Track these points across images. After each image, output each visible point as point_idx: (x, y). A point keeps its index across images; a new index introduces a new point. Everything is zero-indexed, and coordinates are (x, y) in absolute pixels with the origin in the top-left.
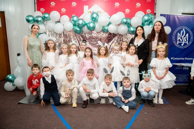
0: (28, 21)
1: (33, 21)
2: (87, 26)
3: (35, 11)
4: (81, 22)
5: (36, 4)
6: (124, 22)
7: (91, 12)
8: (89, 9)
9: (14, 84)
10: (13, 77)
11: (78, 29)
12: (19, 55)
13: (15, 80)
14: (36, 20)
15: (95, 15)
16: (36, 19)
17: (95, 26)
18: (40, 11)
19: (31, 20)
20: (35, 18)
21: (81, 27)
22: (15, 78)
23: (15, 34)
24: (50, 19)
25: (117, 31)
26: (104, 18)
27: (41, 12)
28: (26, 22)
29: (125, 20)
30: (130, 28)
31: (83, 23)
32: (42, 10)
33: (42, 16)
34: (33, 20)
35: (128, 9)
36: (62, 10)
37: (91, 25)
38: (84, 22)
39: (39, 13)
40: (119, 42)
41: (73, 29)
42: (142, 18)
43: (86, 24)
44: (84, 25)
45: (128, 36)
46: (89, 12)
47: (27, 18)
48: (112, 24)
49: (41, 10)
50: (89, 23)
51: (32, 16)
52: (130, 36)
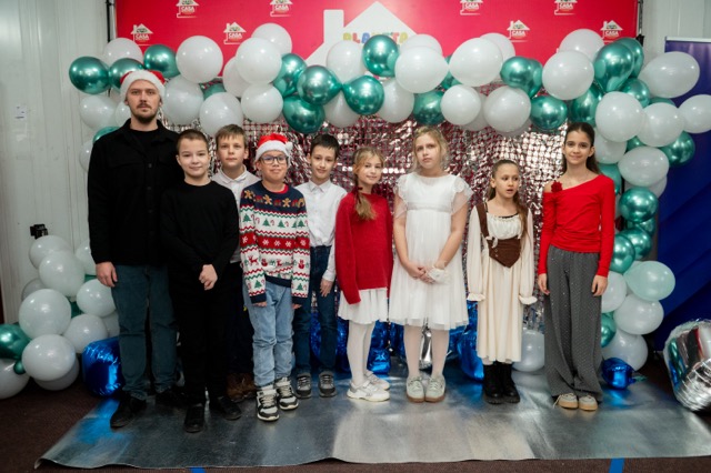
0: (80, 83)
1: (100, 82)
2: (347, 96)
3: (109, 40)
4: (317, 79)
5: (112, 8)
6: (513, 75)
7: (355, 35)
8: (346, 23)
9: (20, 366)
10: (15, 338)
11: (305, 112)
12: (38, 231)
13: (28, 348)
14: (113, 76)
15: (380, 48)
16: (115, 71)
17: (383, 95)
18: (131, 37)
19: (93, 80)
20: (111, 69)
21: (318, 101)
22: (27, 340)
23: (20, 138)
24: (178, 73)
25: (482, 115)
26: (420, 57)
27: (137, 42)
28: (68, 85)
29: (517, 67)
30: (541, 105)
31: (329, 86)
32: (142, 31)
33: (141, 60)
34: (102, 78)
35: (519, 23)
36: (226, 31)
37: (367, 89)
38: (334, 80)
39: (126, 48)
40: (485, 169)
41: (283, 111)
42: (592, 56)
43: (341, 89)
44: (333, 94)
45: (525, 140)
46: (346, 36)
47: (75, 69)
48: (458, 83)
49: (134, 32)
50: (356, 83)
51: (94, 61)
52: (532, 142)
